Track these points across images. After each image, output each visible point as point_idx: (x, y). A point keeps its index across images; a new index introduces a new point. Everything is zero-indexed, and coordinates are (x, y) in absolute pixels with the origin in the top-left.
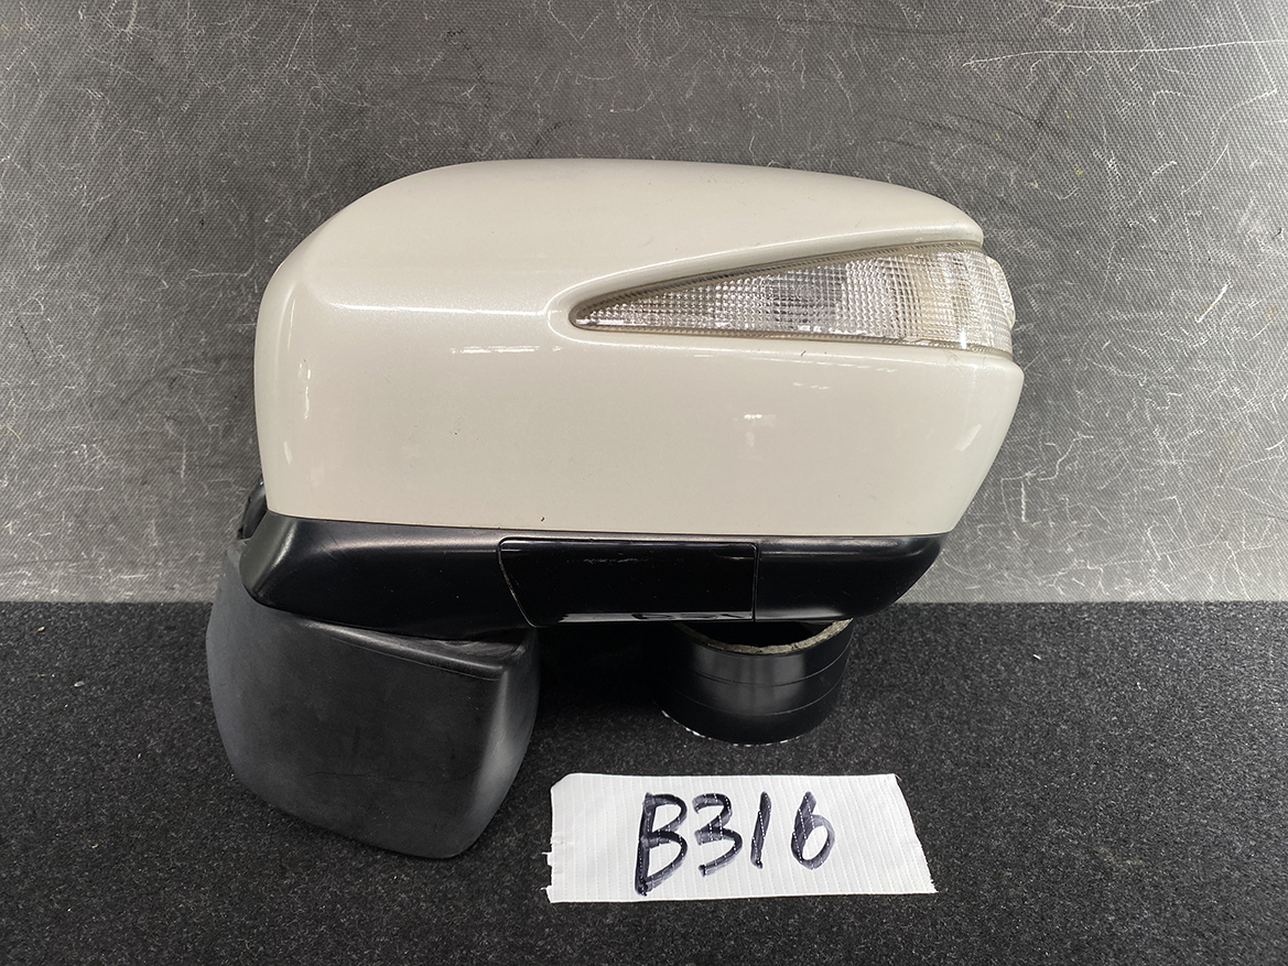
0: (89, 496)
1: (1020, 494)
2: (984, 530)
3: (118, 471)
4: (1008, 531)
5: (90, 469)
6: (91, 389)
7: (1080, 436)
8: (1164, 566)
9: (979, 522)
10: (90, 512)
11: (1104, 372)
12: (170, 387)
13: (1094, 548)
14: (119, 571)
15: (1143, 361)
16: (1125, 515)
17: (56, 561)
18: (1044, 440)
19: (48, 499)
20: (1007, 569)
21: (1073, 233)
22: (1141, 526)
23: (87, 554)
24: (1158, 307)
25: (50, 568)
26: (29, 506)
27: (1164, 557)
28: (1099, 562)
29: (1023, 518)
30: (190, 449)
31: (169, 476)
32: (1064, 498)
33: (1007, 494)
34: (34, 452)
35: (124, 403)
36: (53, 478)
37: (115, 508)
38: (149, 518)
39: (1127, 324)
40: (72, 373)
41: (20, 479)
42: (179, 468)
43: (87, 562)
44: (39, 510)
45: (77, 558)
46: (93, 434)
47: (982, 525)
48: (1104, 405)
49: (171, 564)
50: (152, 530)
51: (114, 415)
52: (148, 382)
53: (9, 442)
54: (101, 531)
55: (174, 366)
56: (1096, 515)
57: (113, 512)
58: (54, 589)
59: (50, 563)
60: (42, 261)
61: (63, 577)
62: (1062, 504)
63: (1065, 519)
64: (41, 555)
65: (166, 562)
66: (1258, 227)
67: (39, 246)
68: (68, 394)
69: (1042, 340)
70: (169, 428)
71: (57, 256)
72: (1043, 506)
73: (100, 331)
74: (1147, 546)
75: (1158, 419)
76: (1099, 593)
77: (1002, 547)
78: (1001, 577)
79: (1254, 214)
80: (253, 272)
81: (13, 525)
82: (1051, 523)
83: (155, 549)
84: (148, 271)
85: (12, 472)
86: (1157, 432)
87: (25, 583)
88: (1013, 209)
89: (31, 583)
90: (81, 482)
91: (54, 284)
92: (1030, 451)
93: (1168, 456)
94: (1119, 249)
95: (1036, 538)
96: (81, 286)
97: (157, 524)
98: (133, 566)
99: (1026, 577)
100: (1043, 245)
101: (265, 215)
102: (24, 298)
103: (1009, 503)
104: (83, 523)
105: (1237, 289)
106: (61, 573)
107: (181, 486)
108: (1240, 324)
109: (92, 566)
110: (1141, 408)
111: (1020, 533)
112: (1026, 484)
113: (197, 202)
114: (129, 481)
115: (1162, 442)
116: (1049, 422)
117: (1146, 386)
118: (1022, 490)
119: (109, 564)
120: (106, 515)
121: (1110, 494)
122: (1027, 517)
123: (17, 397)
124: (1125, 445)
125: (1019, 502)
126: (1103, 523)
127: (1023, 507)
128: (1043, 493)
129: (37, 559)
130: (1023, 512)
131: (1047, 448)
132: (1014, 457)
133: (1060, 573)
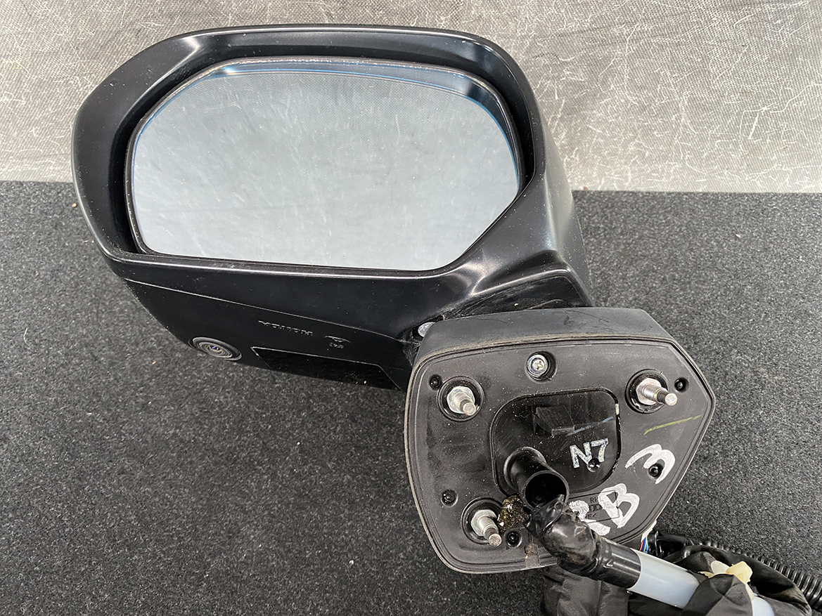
1: (754, 120)
2: (720, 144)
4: (736, 145)
6: (75, 36)
7: (813, 84)
9: (718, 138)
12: (137, 37)
13: (791, 157)
18: (785, 85)
20: (727, 169)
26: (44, 118)
28: (791, 166)
29: (750, 137)
32: (784, 124)
33: (744, 121)
34: (40, 81)
36: (58, 100)
40: (58, 24)
41: (34, 100)
51: (96, 57)
55: (137, 20)
62: (780, 129)
63: (779, 138)
64: (59, 151)
68: (59, 40)
72: (767, 130)
76: (784, 186)
77: (729, 155)
78: (721, 175)
81: (36, 131)
82: (768, 141)
87: (51, 168)
89: (56, 168)
92: (771, 93)
95: (754, 150)
99: (739, 174)
103: (743, 127)
111: (744, 147)
112: (760, 114)
116: (793, 73)
125: (751, 127)
126: (804, 141)
127: (753, 130)
128: (771, 121)
129: (57, 153)
130: (751, 133)
131: (784, 91)
132: (759, 96)
133: (763, 173)
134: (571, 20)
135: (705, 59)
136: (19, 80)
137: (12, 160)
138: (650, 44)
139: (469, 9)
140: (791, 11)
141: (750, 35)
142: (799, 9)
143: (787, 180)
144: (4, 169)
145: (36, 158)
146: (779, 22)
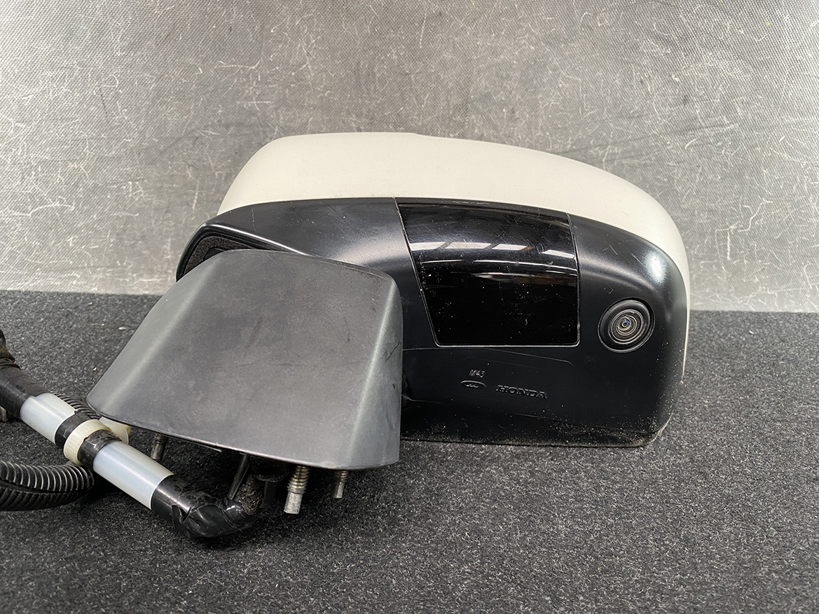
1: (727, 240)
2: (705, 265)
3: (150, 203)
4: (718, 266)
5: (132, 199)
6: (141, 142)
7: (765, 201)
9: (702, 259)
10: (127, 232)
11: (780, 158)
12: (194, 143)
13: (771, 279)
14: (141, 276)
15: (803, 150)
17: (98, 267)
18: (743, 204)
19: (100, 221)
20: (718, 292)
21: (763, 63)
22: (800, 264)
23: (121, 262)
25: (94, 272)
26: (86, 226)
27: (814, 286)
28: (774, 289)
29: (728, 258)
30: (202, 188)
32: (754, 244)
33: (719, 241)
34: (96, 186)
35: (162, 153)
36: (105, 206)
38: (167, 237)
39: (795, 125)
40: (129, 130)
41: (83, 205)
43: (119, 268)
44: (92, 229)
45: (114, 266)
47: (703, 262)
48: (779, 180)
50: (168, 247)
51: (153, 162)
52: (179, 139)
54: (133, 246)
55: (198, 129)
57: (143, 232)
58: (95, 286)
61: (102, 279)
62: (752, 249)
63: (754, 259)
64: (89, 263)
67: (122, 39)
68: (125, 145)
69: (744, 135)
70: (189, 173)
71: (132, 47)
72: (741, 250)
73: (153, 101)
77: (715, 277)
78: (715, 298)
80: (259, 66)
81: (73, 239)
82: (746, 261)
83: (168, 260)
84: (191, 60)
85: (78, 200)
87: (74, 283)
89: (79, 283)
91: (129, 66)
92: (734, 211)
94: (791, 75)
95: (736, 271)
96: (146, 68)
97: (172, 243)
98: (151, 272)
99: (730, 298)
100: (746, 71)
102: (106, 75)
103: (719, 247)
104: (121, 240)
106: (101, 276)
109: (123, 272)
110: (802, 183)
111: (726, 268)
112: (730, 233)
113: (229, 15)
114: (157, 209)
116: (746, 191)
117: (805, 167)
118: (728, 238)
119: (135, 270)
120: (138, 234)
121: (782, 241)
122: (731, 256)
124: (792, 208)
125: (726, 246)
126: (777, 262)
127: (729, 250)
128: (741, 240)
129: (86, 265)
130: (728, 254)
131: (744, 209)
132: (724, 215)
133: (751, 296)
134: (554, 142)
135: (671, 179)
136: (76, 185)
137: (39, 272)
138: (623, 165)
139: (473, 128)
140: (727, 134)
141: (701, 156)
142: (732, 131)
143: (776, 303)
144: (27, 283)
145: (63, 271)
146: (720, 144)
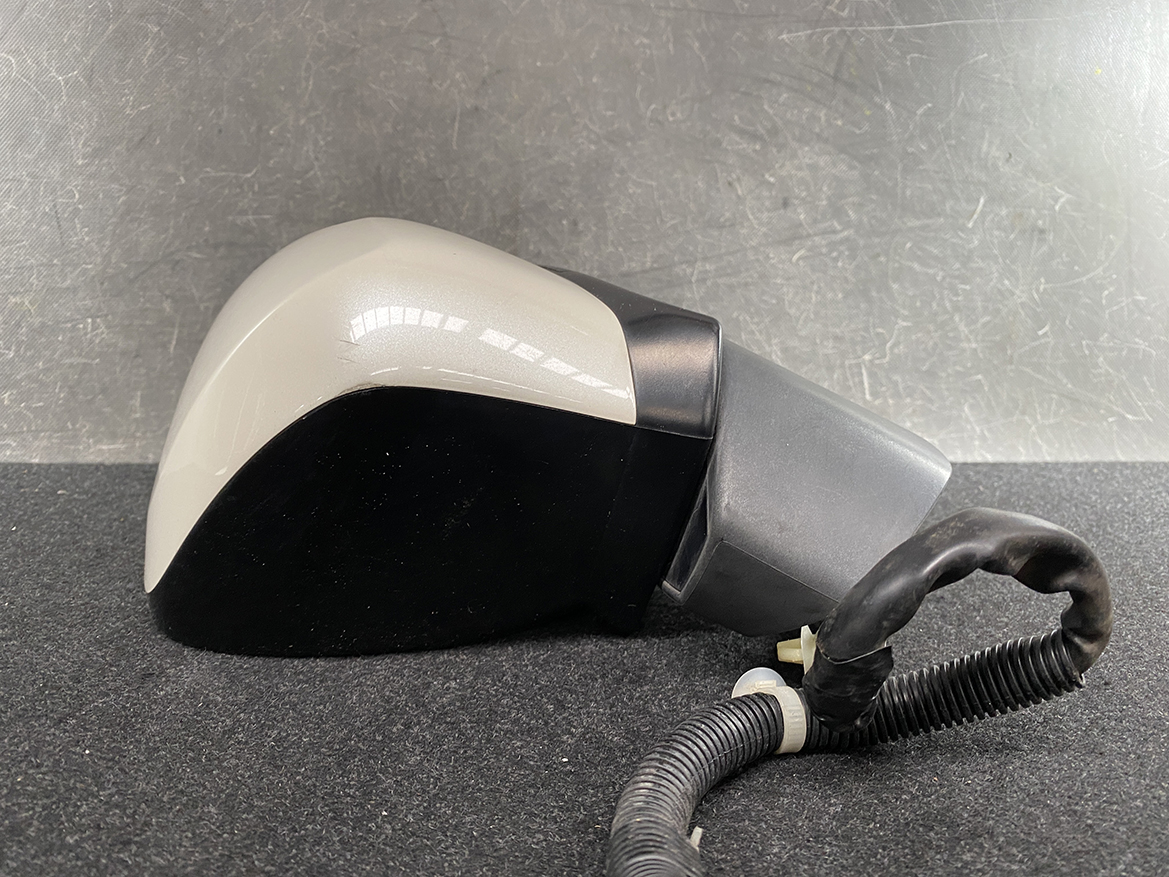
0: (85, 368)
8: (983, 438)
16: (946, 393)
24: (939, 215)
31: (159, 350)
37: (107, 379)
42: (171, 343)
46: (99, 309)
49: (148, 435)
53: (23, 317)
56: (923, 393)
59: (36, 434)
60: (84, 158)
65: (144, 433)
66: (995, 152)
74: (967, 421)
75: (957, 308)
79: (991, 143)
86: (957, 318)
88: (826, 141)
90: (80, 355)
93: (969, 341)
101: (270, 128)
105: (991, 200)
107: (169, 360)
108: (999, 229)
115: (962, 327)
123: (39, 273)
